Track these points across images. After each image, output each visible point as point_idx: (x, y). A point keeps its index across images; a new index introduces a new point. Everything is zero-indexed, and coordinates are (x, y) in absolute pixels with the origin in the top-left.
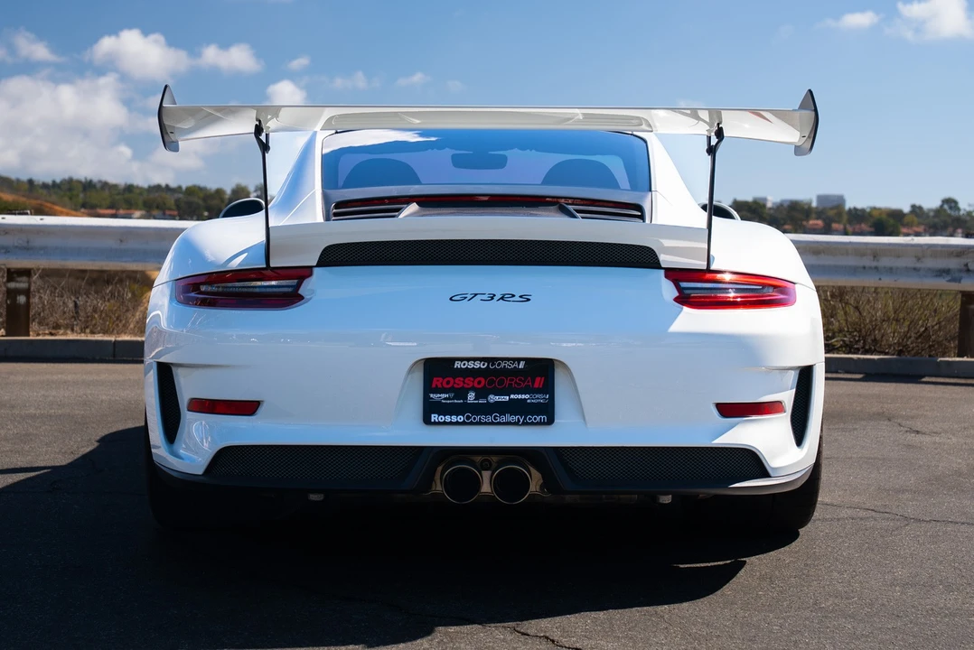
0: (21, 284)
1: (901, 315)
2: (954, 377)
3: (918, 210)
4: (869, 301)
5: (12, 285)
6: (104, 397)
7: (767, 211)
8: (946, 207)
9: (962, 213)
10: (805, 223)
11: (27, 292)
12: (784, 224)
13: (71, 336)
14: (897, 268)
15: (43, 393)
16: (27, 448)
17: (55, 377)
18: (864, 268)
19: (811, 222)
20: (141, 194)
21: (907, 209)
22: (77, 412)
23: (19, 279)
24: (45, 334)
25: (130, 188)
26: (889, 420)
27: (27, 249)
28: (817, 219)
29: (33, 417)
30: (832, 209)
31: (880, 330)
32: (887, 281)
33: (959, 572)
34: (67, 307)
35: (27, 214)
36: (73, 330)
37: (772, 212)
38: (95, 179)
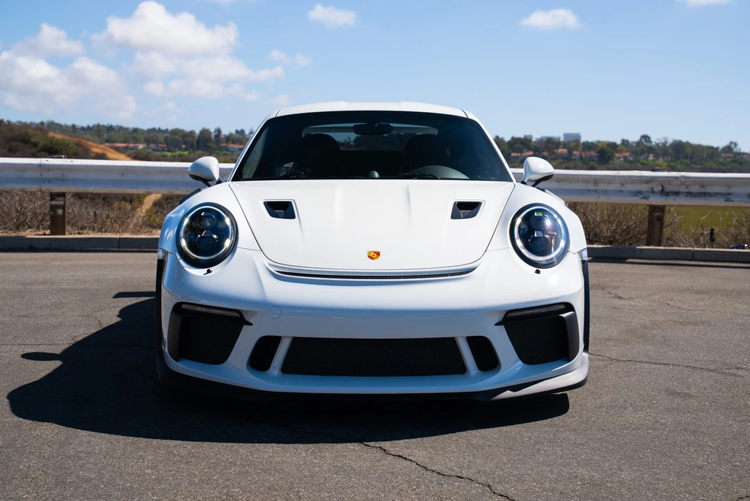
0: (59, 202)
1: (612, 219)
2: (644, 259)
3: (626, 143)
4: (592, 210)
5: (54, 203)
6: (111, 276)
7: (533, 144)
8: (643, 140)
9: (653, 144)
10: (556, 151)
11: (63, 207)
12: (544, 151)
13: (92, 235)
14: (609, 191)
15: (72, 273)
16: (59, 312)
17: (81, 262)
18: (589, 190)
19: (560, 150)
20: (143, 134)
21: (619, 142)
22: (93, 287)
23: (58, 199)
24: (75, 234)
25: (136, 130)
26: (603, 289)
27: (63, 180)
28: (564, 148)
29: (64, 290)
30: (573, 142)
31: (599, 227)
32: (603, 199)
33: (642, 397)
34: (90, 215)
35: (62, 158)
36: (94, 230)
37: (536, 144)
38: (114, 124)
